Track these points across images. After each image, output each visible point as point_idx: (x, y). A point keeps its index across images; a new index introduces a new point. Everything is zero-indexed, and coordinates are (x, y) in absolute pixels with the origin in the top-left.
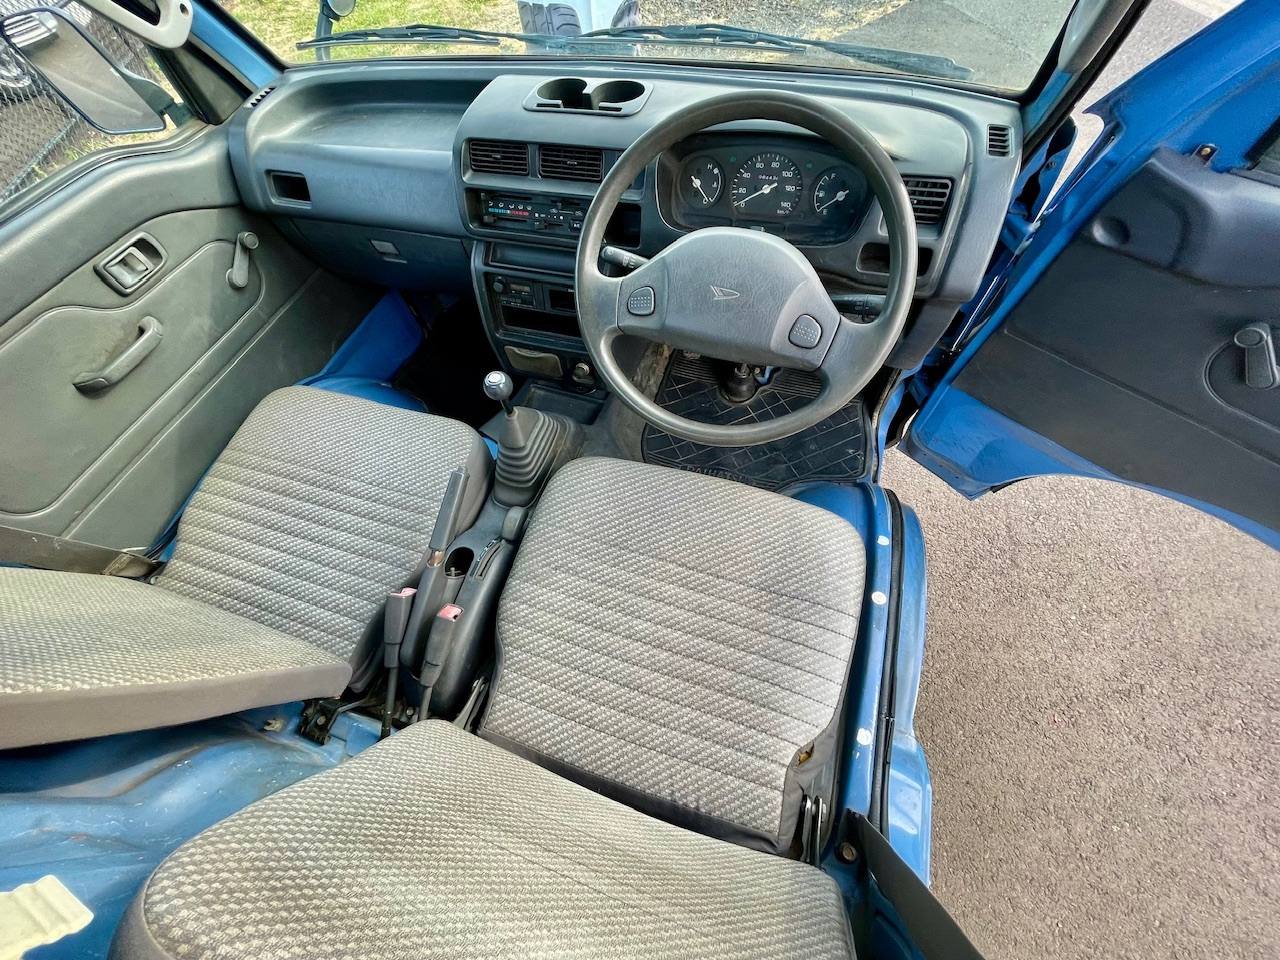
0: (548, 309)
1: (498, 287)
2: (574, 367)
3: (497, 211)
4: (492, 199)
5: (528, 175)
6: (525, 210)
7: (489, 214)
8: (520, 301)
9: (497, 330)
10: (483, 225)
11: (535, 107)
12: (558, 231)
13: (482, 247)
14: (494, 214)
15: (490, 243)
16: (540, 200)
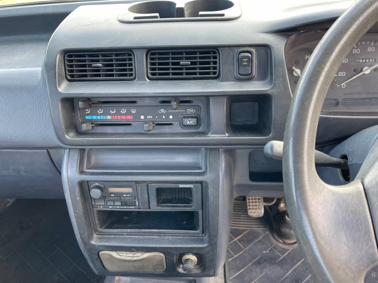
0: (155, 207)
1: (95, 193)
2: (180, 261)
3: (95, 117)
4: (90, 106)
5: (134, 79)
6: (129, 113)
7: (85, 121)
8: (119, 204)
9: (90, 237)
10: (80, 133)
11: (132, 19)
12: (167, 129)
13: (76, 156)
14: (92, 122)
15: (84, 150)
16: (148, 102)
